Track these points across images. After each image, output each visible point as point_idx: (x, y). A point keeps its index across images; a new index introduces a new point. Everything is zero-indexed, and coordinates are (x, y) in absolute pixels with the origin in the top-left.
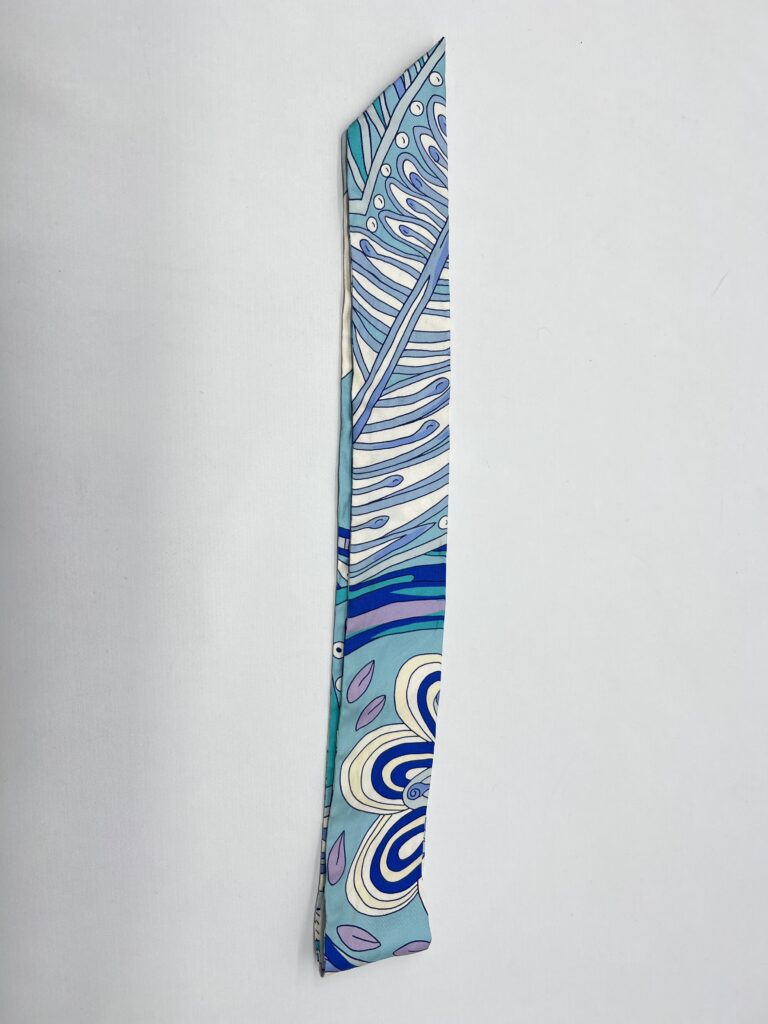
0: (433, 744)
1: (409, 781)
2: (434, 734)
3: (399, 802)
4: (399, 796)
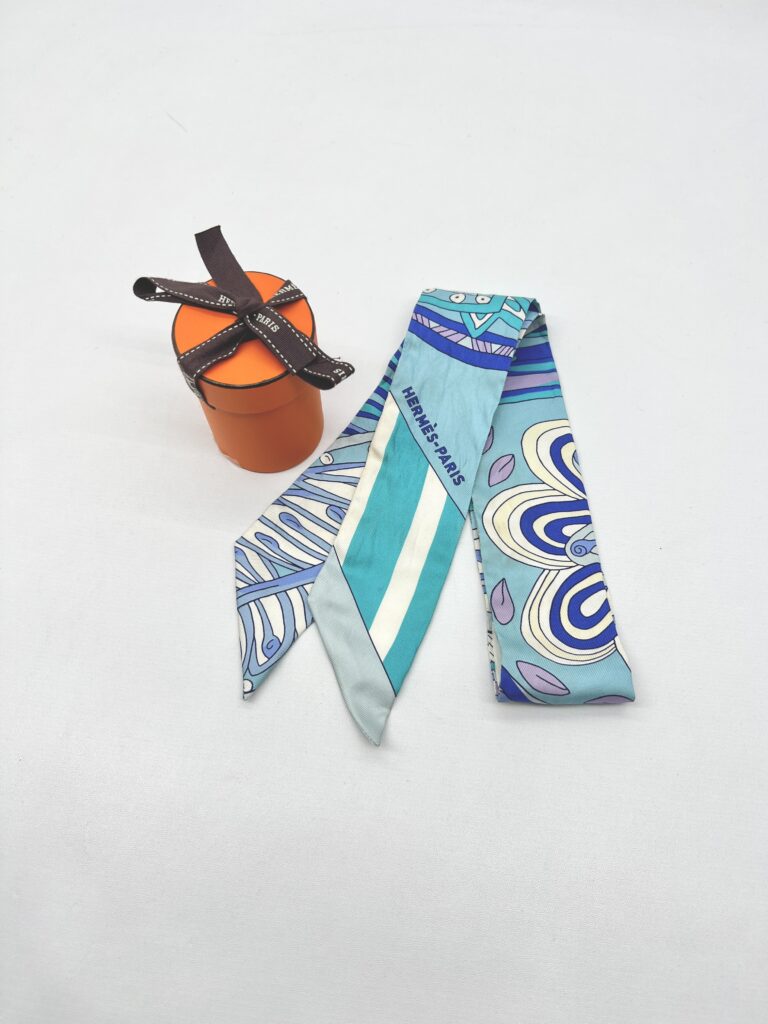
0: (585, 501)
1: (569, 538)
2: (584, 493)
3: (564, 558)
4: (562, 552)
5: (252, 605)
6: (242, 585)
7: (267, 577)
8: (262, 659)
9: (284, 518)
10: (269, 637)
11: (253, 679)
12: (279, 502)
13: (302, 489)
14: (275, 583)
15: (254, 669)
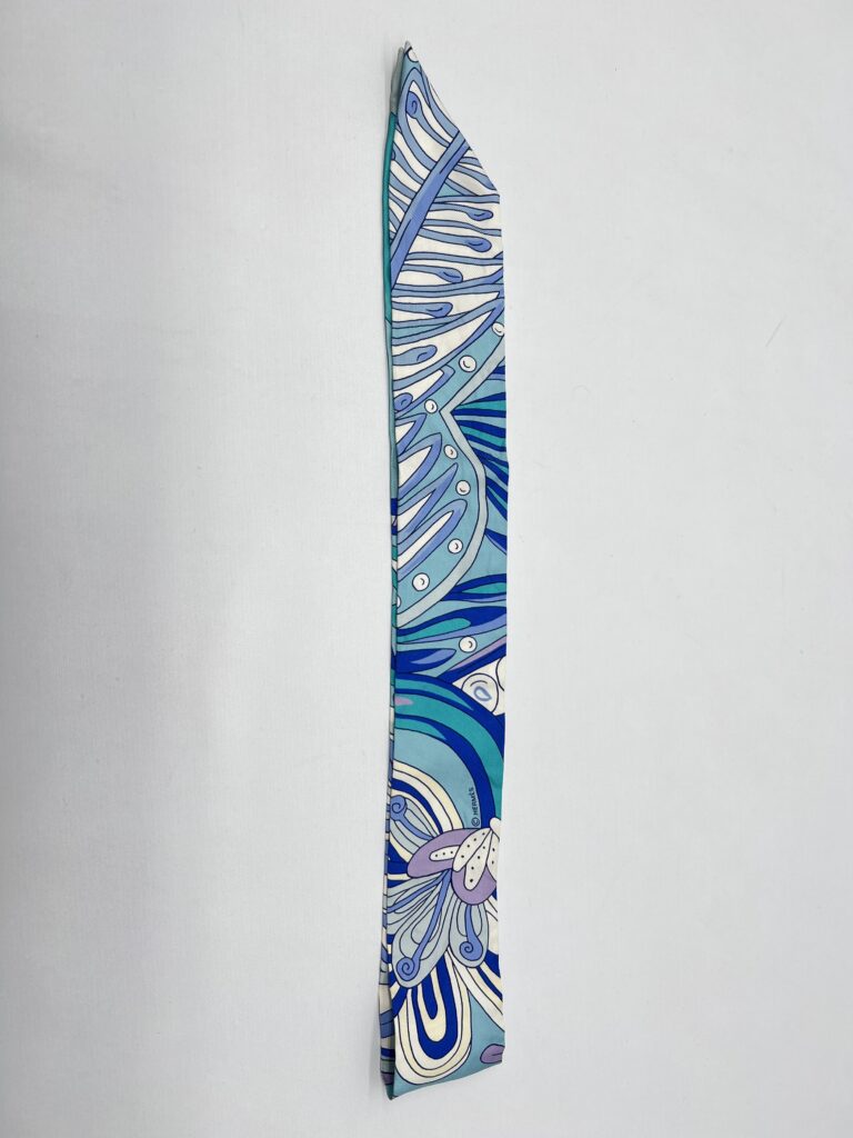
5: (450, 140)
6: (469, 154)
7: (454, 176)
8: (414, 88)
9: (486, 246)
10: (418, 114)
11: (412, 65)
12: (499, 257)
13: (494, 284)
14: (445, 172)
15: (414, 75)
